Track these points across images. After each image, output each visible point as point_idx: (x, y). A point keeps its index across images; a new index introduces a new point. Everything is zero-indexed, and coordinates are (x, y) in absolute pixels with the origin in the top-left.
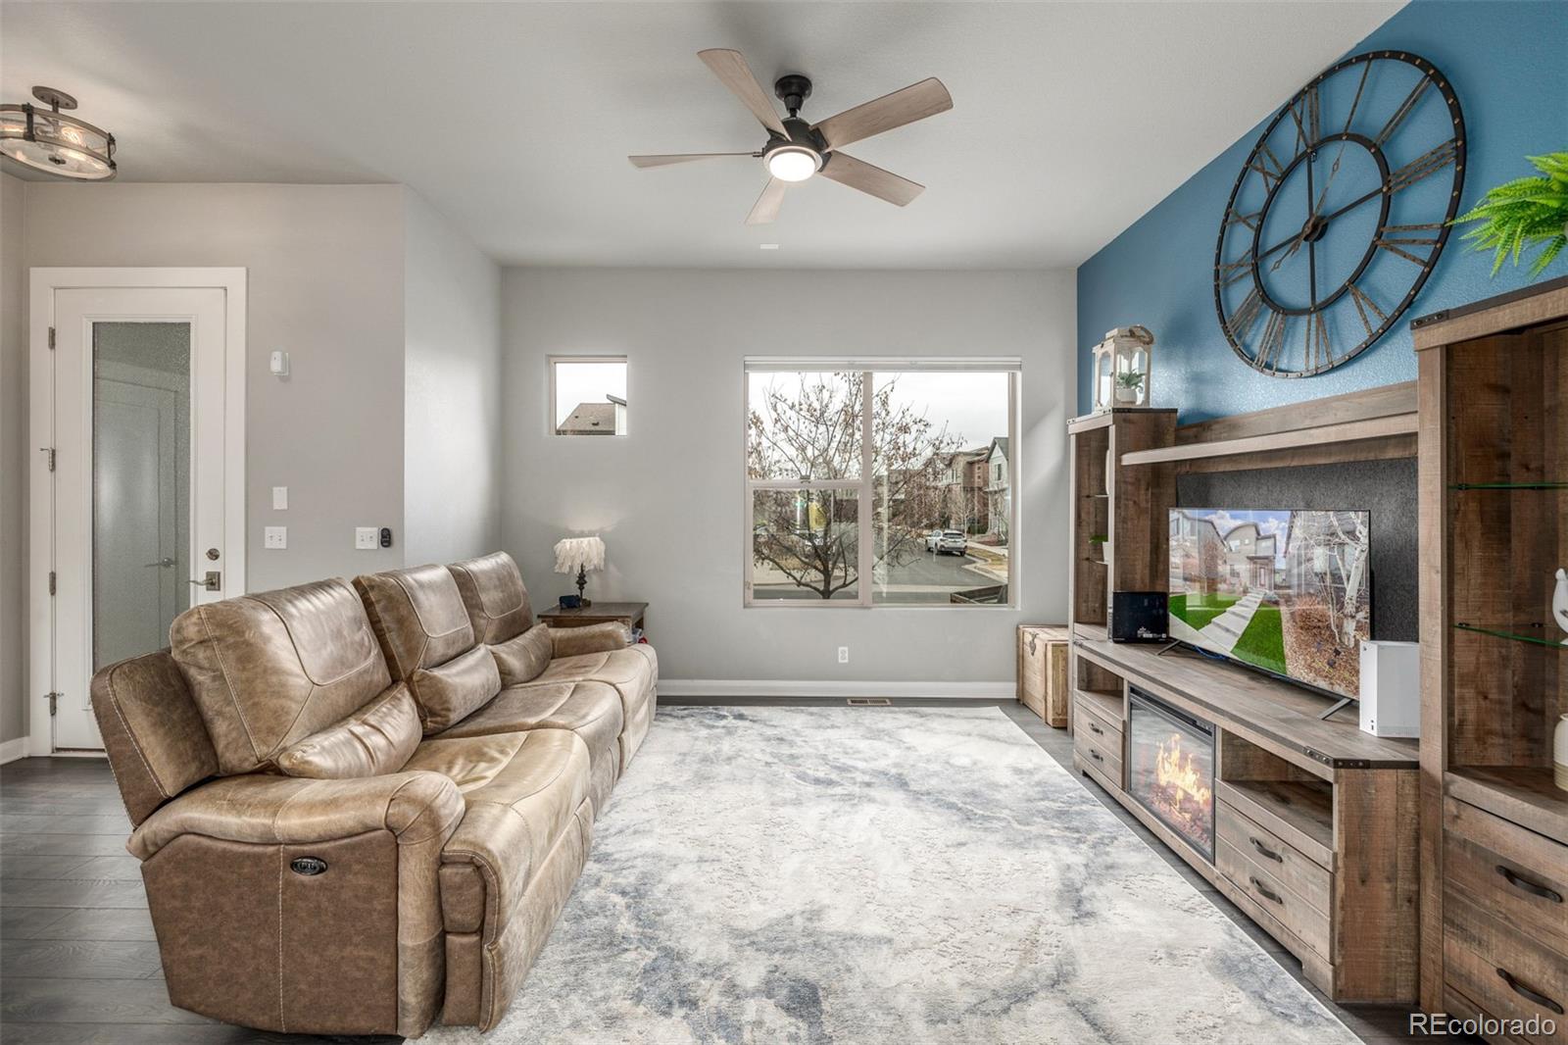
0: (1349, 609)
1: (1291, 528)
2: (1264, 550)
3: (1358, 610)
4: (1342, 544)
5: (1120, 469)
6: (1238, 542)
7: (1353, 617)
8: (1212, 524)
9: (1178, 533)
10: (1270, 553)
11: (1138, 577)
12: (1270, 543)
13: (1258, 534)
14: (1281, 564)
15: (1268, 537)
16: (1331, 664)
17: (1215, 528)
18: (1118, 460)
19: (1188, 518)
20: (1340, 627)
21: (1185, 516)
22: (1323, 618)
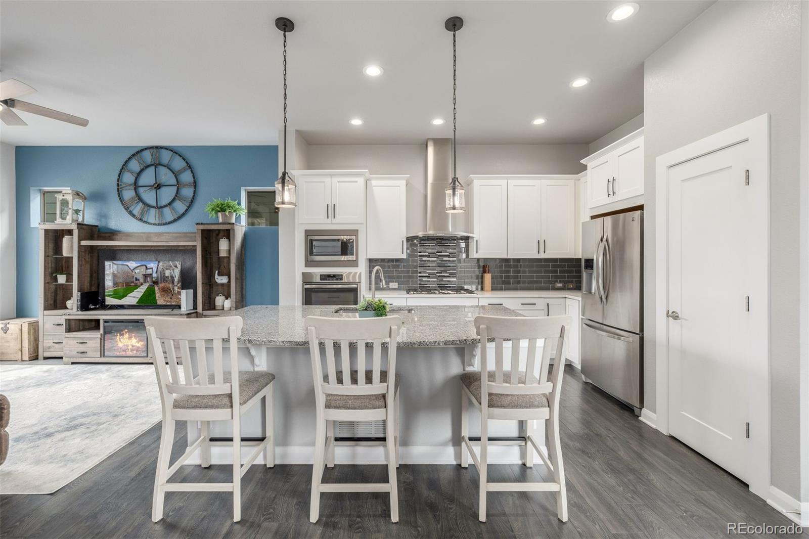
0: (176, 284)
1: (158, 266)
2: (149, 272)
3: (178, 284)
4: (173, 269)
5: (80, 246)
6: (139, 271)
7: (177, 286)
8: (127, 265)
9: (110, 269)
10: (151, 273)
11: (86, 287)
12: (151, 270)
13: (147, 267)
14: (155, 275)
15: (151, 268)
16: (171, 298)
17: (128, 267)
18: (79, 243)
19: (115, 264)
20: (173, 289)
21: (113, 263)
22: (169, 287)
